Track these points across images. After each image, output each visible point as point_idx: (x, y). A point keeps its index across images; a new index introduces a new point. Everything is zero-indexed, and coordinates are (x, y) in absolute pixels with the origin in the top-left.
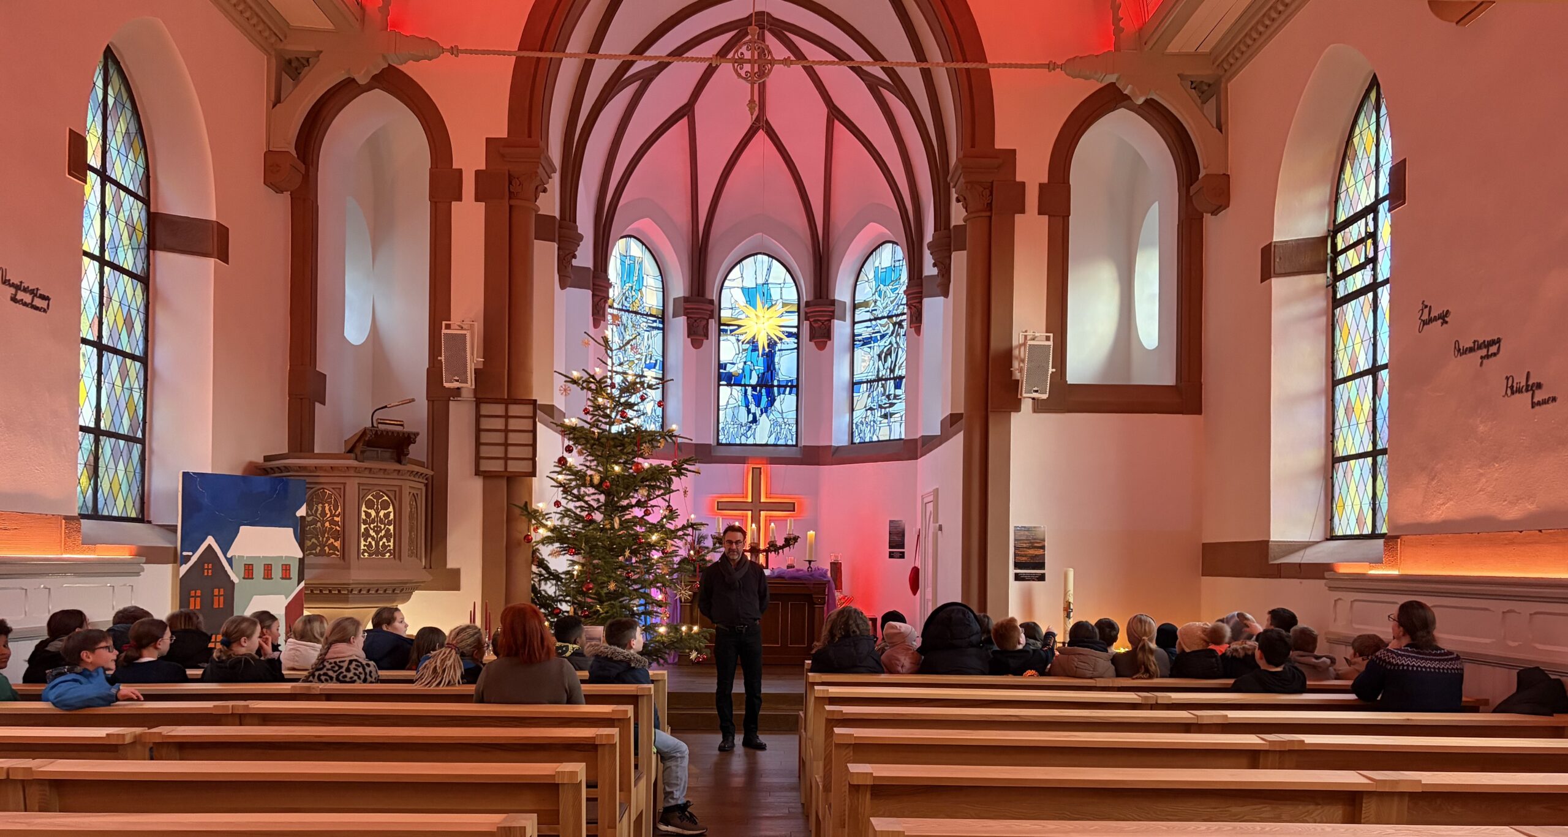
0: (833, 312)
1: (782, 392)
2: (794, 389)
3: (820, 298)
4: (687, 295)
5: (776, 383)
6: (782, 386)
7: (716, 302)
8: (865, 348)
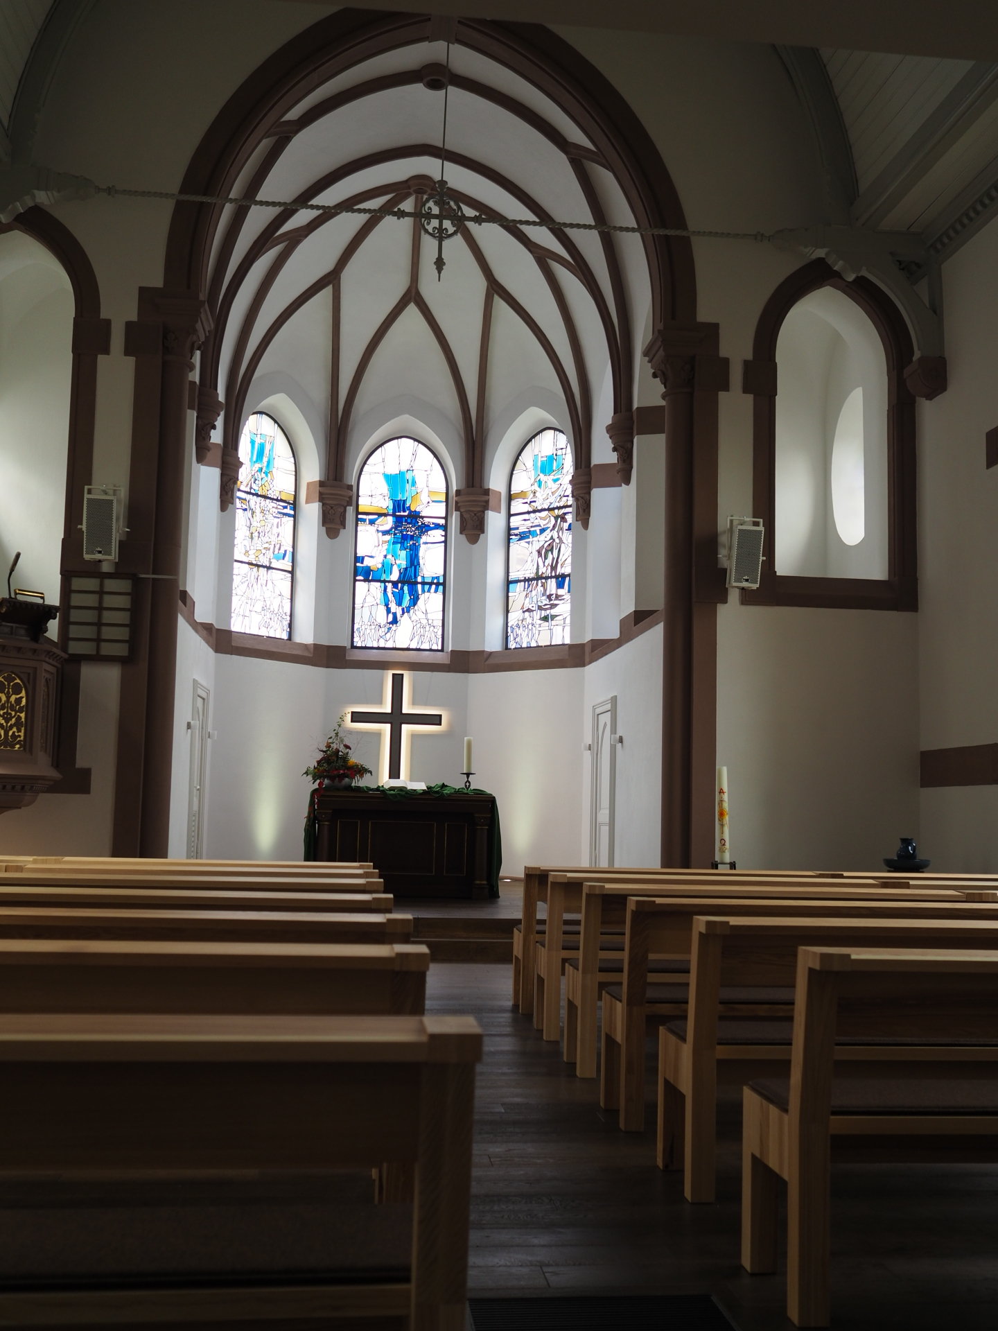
0: (487, 502)
1: (426, 590)
2: (441, 588)
3: (473, 486)
4: (322, 480)
5: (419, 580)
6: (427, 583)
7: (355, 489)
8: (523, 543)
